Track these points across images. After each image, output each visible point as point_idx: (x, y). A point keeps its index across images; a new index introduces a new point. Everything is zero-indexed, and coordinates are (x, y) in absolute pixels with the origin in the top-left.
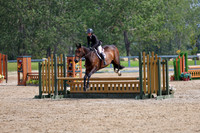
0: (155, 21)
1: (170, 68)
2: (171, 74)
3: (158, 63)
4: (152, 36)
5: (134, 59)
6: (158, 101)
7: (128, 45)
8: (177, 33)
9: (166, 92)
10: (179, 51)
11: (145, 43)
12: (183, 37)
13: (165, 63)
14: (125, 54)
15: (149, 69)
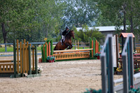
0: (27, 14)
1: (38, 53)
2: (39, 57)
3: (28, 49)
4: (25, 27)
5: (10, 46)
6: (28, 79)
7: (5, 35)
8: (45, 24)
9: (35, 72)
10: (46, 39)
11: (19, 32)
12: (50, 28)
13: (34, 49)
14: (3, 42)
15: (22, 53)
